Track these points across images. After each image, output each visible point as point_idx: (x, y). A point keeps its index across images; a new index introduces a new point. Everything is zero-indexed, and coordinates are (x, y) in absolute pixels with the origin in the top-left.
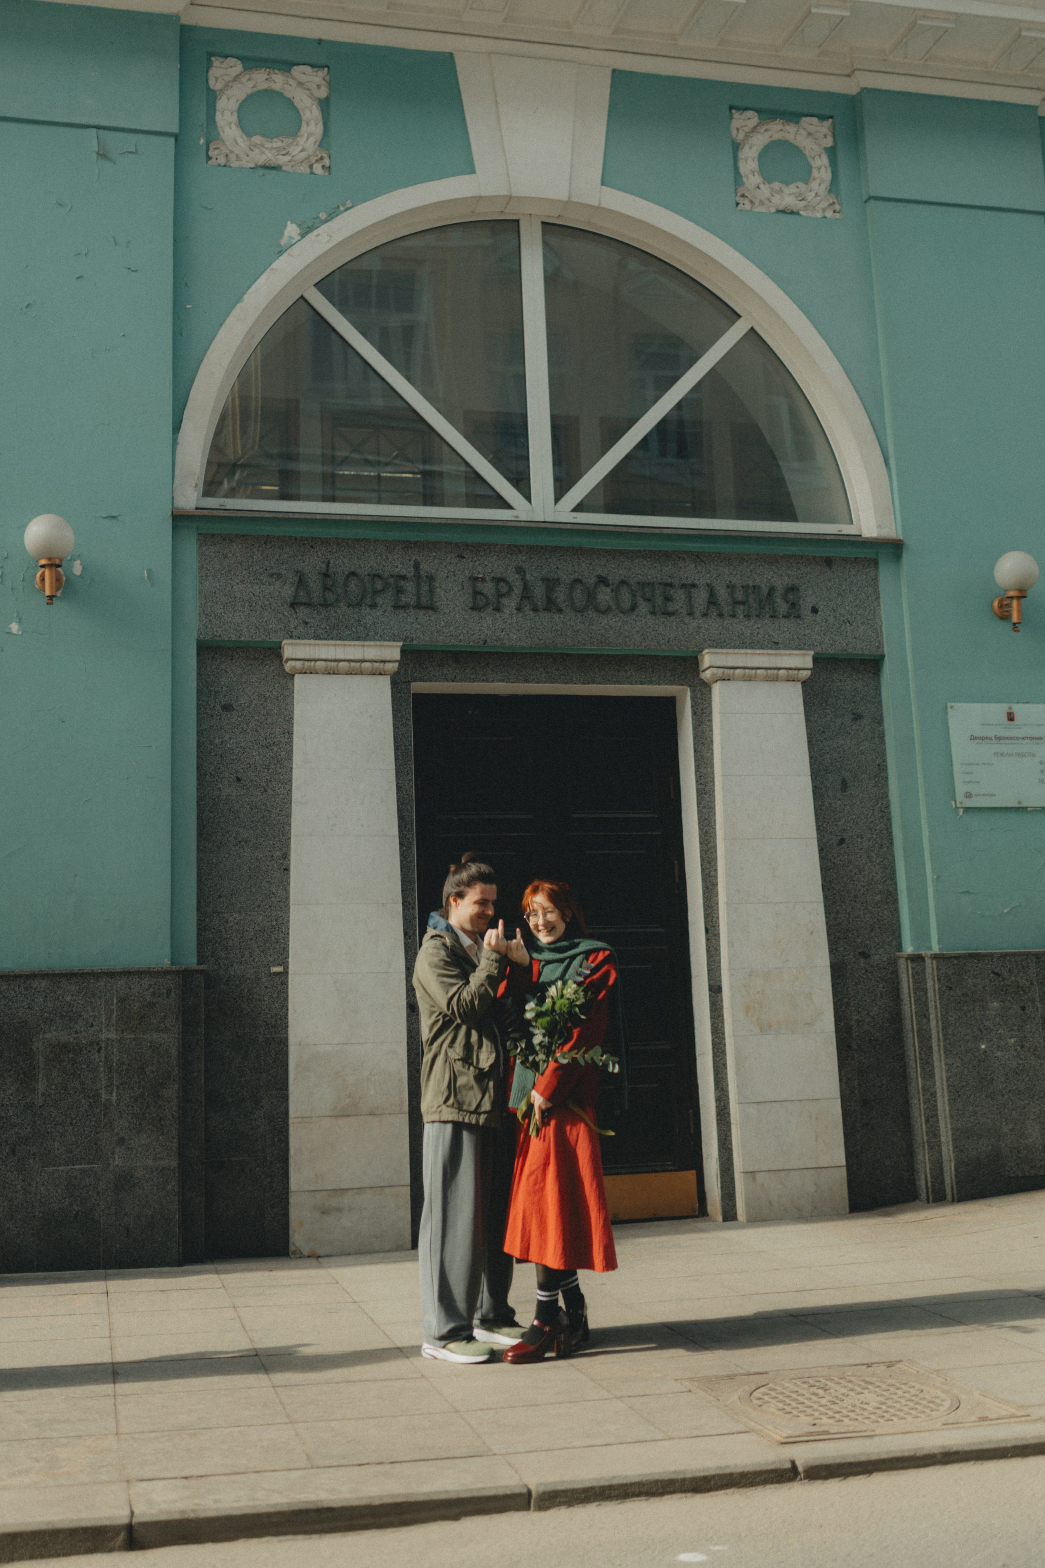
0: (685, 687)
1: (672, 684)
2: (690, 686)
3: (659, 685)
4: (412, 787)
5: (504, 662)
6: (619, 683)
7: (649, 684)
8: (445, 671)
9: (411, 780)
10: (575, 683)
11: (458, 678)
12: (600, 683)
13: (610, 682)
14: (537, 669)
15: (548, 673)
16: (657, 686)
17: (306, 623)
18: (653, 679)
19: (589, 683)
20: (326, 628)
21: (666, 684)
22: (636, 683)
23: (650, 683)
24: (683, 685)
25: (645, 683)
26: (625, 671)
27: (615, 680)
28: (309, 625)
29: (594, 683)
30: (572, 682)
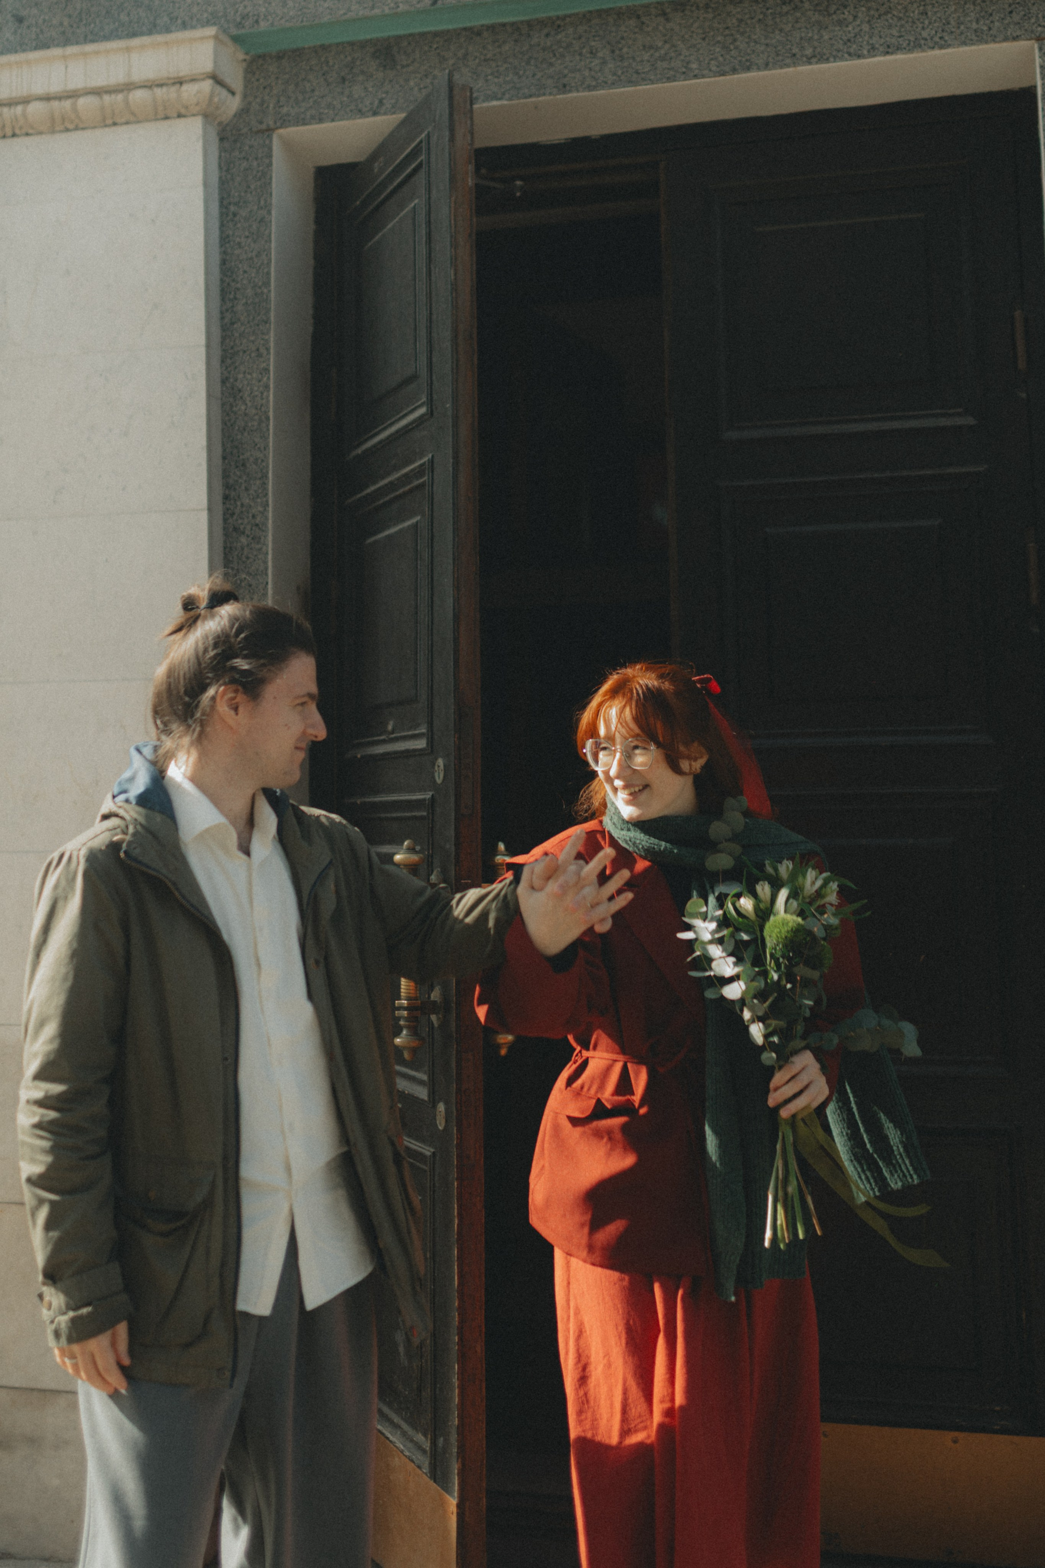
0: (1023, 44)
1: (981, 41)
2: (1038, 39)
3: (941, 47)
4: (267, 387)
5: (506, 47)
6: (822, 58)
7: (910, 51)
8: (357, 91)
9: (267, 370)
10: (696, 77)
11: (388, 104)
12: (766, 66)
13: (795, 59)
14: (593, 53)
15: (622, 58)
16: (937, 52)
17: (20, 20)
18: (925, 34)
19: (734, 71)
20: (61, 24)
21: (964, 43)
22: (873, 51)
23: (916, 45)
24: (1015, 38)
25: (898, 49)
26: (840, 23)
27: (809, 52)
28: (26, 23)
29: (748, 69)
30: (687, 74)
